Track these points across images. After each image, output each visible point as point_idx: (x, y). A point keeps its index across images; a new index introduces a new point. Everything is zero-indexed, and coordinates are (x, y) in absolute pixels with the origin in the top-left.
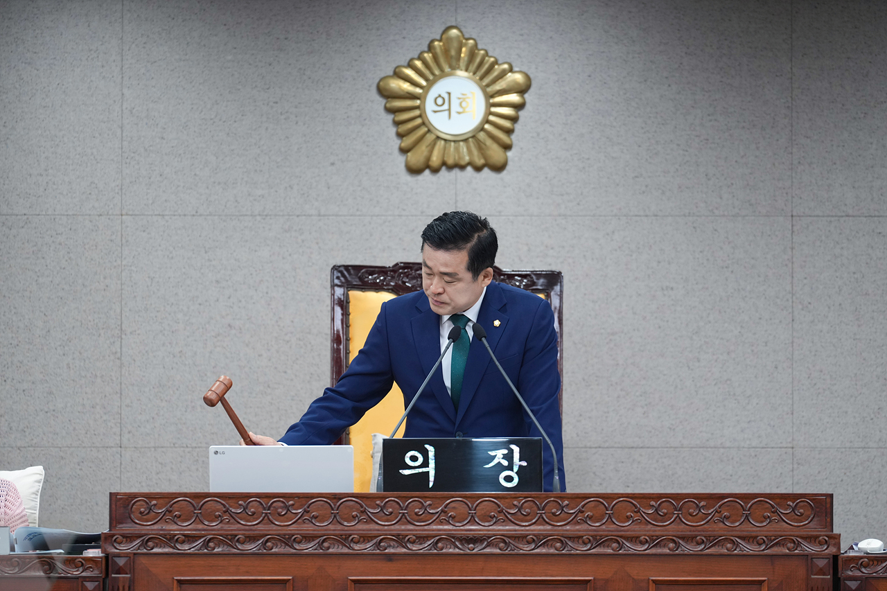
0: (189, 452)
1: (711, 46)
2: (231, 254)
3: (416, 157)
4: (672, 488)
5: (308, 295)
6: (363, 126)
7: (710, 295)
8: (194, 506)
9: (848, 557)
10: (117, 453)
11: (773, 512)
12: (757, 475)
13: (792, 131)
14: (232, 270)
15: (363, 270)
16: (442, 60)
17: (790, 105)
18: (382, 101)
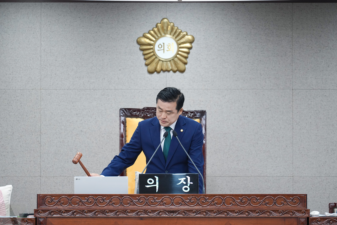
0: (66, 179)
1: (262, 25)
2: (82, 104)
3: (151, 67)
4: (248, 192)
5: (111, 119)
6: (131, 55)
7: (262, 119)
8: (68, 199)
9: (313, 218)
10: (39, 179)
11: (285, 201)
12: (280, 187)
13: (292, 57)
14: (82, 110)
15: (131, 110)
16: (161, 31)
17: (292, 47)
18: (139, 46)
